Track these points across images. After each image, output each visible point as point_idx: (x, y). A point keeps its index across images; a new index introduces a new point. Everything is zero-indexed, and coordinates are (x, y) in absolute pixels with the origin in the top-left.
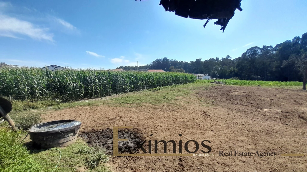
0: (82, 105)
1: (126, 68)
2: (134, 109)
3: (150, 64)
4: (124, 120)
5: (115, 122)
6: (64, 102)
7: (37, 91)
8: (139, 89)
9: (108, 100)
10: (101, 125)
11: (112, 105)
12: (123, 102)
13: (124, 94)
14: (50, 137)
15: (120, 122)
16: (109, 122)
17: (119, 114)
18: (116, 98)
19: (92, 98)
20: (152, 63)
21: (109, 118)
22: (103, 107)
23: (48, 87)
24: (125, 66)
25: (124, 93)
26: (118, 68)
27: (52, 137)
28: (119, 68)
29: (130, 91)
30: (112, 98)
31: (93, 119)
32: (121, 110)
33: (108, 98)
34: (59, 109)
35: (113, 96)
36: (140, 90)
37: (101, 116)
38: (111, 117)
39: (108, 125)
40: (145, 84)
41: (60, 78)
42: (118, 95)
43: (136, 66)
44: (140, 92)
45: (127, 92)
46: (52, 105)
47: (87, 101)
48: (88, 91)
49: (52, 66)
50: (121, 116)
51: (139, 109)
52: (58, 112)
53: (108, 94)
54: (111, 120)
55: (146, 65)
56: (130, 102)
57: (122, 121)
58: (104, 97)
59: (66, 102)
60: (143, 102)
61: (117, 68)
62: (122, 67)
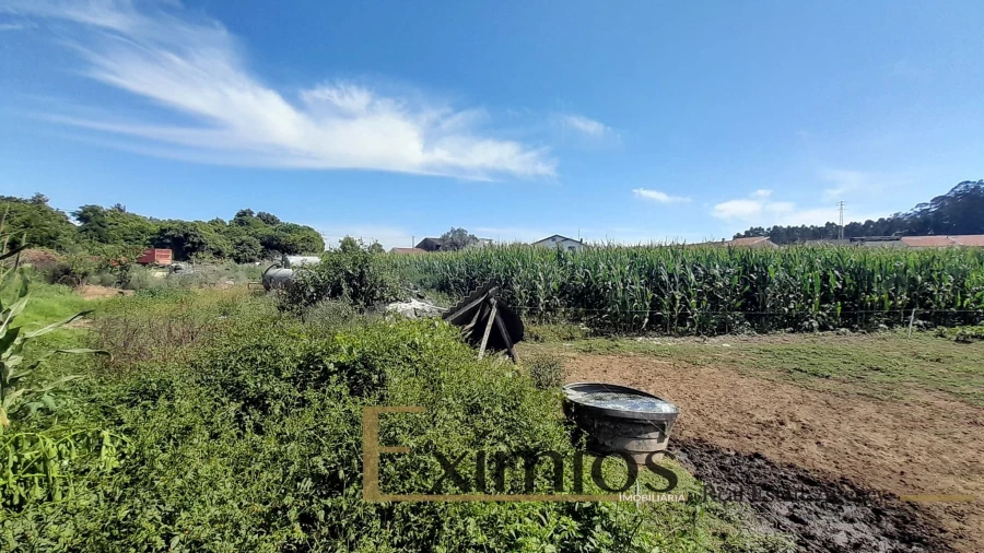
0: (646, 352)
1: (777, 235)
2: (868, 409)
3: (918, 210)
4: (825, 442)
5: (783, 439)
6: (595, 334)
7: (542, 300)
8: (867, 322)
9: (729, 349)
10: (725, 434)
11: (753, 372)
12: (798, 367)
13: (794, 335)
14: (607, 424)
15: (804, 446)
16: (755, 430)
17: (791, 410)
18: (762, 348)
19: (670, 335)
20: (926, 204)
21: (753, 416)
22: (716, 370)
23: (563, 290)
24: (775, 227)
25: (793, 332)
26: (743, 234)
27: (612, 427)
28: (747, 234)
29: (823, 328)
30: (745, 345)
31: (694, 405)
32: (798, 397)
33: (725, 343)
34: (590, 351)
35: (745, 337)
36: (876, 328)
37: (719, 400)
38: (760, 416)
39: (754, 441)
40: (911, 305)
41: (590, 269)
42: (765, 337)
43: (828, 224)
44: (876, 335)
45: (811, 330)
46: (572, 338)
47: (656, 342)
48: (659, 310)
49: (553, 238)
50: (805, 422)
51: (898, 415)
52: (590, 360)
53: (724, 328)
54: (765, 425)
55: (886, 216)
56: (835, 375)
57: (813, 441)
58: (712, 335)
59: (602, 335)
60: (910, 384)
61: (738, 236)
62: (761, 229)
